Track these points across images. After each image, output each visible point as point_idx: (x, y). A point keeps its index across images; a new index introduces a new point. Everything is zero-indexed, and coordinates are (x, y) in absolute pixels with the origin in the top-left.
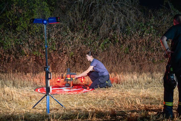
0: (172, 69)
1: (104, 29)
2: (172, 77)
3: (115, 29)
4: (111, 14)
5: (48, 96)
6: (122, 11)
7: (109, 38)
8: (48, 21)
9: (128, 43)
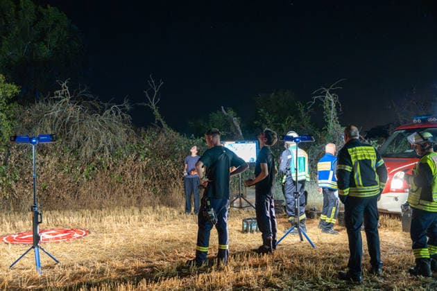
0: (209, 203)
1: (87, 151)
2: (209, 213)
3: (102, 151)
4: (97, 133)
5: (36, 248)
6: (110, 129)
7: (93, 163)
8: (38, 139)
9: (120, 169)
